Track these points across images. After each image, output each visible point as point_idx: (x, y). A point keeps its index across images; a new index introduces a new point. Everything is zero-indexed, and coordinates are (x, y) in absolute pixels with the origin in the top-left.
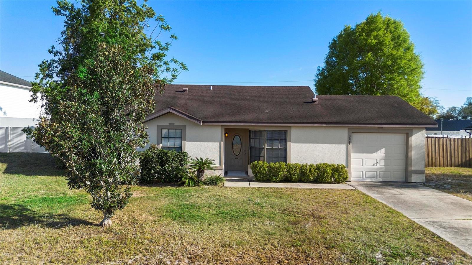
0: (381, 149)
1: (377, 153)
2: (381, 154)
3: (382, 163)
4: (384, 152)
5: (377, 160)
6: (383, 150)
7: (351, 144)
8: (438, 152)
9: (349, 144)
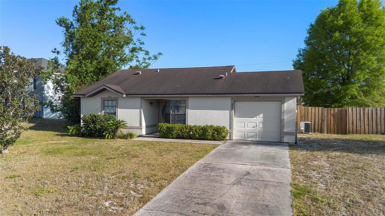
0: (260, 114)
1: (256, 118)
2: (259, 118)
3: (261, 126)
4: (262, 117)
5: (256, 123)
6: (261, 115)
7: (233, 110)
8: (363, 121)
9: (231, 110)
